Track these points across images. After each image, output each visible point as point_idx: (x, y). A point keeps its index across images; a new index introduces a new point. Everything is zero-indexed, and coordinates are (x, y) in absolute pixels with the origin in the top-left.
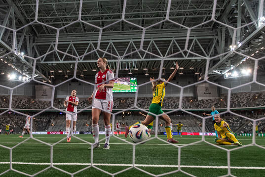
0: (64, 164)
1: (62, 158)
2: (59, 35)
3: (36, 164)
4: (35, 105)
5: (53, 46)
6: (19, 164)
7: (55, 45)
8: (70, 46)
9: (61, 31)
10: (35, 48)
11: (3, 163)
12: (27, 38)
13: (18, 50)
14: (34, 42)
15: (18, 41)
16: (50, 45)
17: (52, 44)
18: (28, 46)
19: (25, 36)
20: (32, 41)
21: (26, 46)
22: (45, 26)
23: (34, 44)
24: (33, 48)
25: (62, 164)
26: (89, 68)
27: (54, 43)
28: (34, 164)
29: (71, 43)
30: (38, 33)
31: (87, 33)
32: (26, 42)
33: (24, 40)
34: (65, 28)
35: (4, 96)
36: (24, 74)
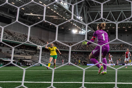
0: (106, 83)
1: (105, 80)
2: (103, 7)
3: (90, 83)
4: (89, 48)
5: (100, 13)
6: (80, 83)
7: (101, 13)
8: (109, 13)
9: (104, 5)
10: (89, 14)
11: (70, 82)
12: (84, 8)
13: (79, 15)
14: (88, 11)
15: (79, 10)
16: (97, 12)
17: (99, 12)
18: (85, 13)
19: (83, 7)
20: (87, 10)
21: (84, 13)
22: (95, 2)
23: (88, 12)
24: (88, 14)
25: (105, 83)
26: (121, 26)
27: (100, 11)
28: (89, 83)
29: (110, 11)
30: (91, 5)
31: (120, 5)
32: (83, 11)
33: (82, 10)
34: (107, 3)
35: (70, 43)
36: (82, 30)
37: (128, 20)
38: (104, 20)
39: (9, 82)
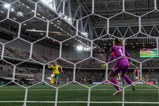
0: (113, 102)
1: (112, 99)
2: (109, 22)
3: (95, 102)
4: (94, 66)
5: (106, 29)
6: (85, 103)
7: (107, 28)
8: (116, 29)
9: (110, 20)
10: (94, 30)
11: (75, 102)
12: (89, 24)
13: (84, 31)
14: (93, 26)
15: (84, 26)
16: (103, 28)
17: (105, 27)
18: (90, 29)
19: (88, 23)
20: (92, 26)
21: (89, 29)
22: (101, 17)
23: (93, 28)
24: (93, 30)
25: (112, 102)
27: (106, 27)
28: (94, 102)
29: (117, 27)
30: (96, 21)
31: (127, 20)
32: (88, 27)
33: (87, 25)
34: (113, 18)
35: (75, 60)
36: (88, 46)
37: (136, 36)
38: (111, 36)
39: (11, 102)
